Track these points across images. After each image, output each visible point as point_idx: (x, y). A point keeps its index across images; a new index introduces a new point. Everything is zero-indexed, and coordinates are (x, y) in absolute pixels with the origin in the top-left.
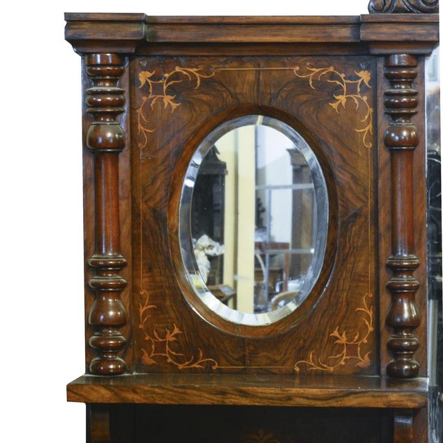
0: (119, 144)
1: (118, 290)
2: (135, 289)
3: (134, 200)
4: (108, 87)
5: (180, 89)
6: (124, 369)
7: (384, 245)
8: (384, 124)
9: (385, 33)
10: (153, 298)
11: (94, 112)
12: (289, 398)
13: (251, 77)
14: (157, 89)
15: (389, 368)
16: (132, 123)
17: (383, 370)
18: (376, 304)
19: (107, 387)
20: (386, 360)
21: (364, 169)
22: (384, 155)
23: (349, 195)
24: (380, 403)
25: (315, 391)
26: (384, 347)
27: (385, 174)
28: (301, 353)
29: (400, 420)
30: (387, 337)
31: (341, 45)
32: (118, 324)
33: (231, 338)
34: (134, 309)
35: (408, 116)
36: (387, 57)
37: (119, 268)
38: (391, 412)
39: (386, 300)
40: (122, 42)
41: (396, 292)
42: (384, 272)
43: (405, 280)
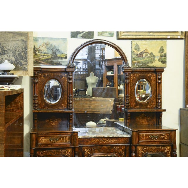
0: (37, 82)
1: (37, 99)
2: (39, 99)
3: (39, 89)
4: (36, 76)
5: (44, 76)
6: (38, 109)
7: (68, 94)
8: (68, 80)
9: (68, 70)
10: (41, 100)
11: (34, 79)
13: (53, 75)
14: (42, 76)
16: (39, 80)
17: (68, 109)
18: (67, 101)
20: (68, 107)
21: (66, 86)
22: (68, 84)
23: (64, 88)
27: (68, 86)
28: (58, 107)
30: (68, 105)
32: (37, 103)
33: (50, 105)
34: (39, 101)
35: (71, 80)
36: (69, 73)
37: (37, 97)
39: (68, 100)
40: (38, 71)
41: (70, 100)
42: (68, 97)
43: (71, 98)
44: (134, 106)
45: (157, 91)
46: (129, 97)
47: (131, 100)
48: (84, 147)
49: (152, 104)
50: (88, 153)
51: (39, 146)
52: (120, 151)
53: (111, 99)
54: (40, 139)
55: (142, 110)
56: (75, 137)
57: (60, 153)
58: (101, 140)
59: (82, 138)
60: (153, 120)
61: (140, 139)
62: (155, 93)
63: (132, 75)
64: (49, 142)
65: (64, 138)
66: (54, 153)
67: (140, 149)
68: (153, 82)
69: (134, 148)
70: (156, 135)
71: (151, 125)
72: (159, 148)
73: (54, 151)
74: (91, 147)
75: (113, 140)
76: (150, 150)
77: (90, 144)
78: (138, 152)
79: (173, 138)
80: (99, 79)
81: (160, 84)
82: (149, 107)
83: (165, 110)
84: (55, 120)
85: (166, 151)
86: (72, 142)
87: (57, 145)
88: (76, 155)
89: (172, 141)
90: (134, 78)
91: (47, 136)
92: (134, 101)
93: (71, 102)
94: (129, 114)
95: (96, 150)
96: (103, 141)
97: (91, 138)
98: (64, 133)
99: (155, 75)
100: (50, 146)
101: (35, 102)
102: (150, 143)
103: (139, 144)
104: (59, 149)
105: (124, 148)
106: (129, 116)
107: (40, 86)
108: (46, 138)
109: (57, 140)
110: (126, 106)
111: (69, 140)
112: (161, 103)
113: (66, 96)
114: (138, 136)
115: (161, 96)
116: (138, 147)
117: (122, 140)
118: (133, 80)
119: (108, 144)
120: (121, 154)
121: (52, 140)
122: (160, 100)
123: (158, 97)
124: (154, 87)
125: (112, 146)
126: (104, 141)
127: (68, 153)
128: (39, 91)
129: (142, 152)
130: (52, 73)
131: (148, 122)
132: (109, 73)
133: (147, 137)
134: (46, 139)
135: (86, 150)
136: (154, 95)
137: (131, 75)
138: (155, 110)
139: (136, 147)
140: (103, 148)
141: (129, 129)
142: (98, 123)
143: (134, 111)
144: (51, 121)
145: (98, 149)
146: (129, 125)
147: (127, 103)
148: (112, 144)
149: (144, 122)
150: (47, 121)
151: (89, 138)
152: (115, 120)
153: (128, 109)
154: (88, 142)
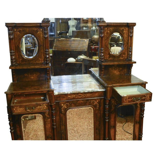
0: (13, 38)
1: (14, 55)
2: (16, 55)
3: (15, 45)
4: (11, 32)
5: (20, 31)
6: (15, 64)
7: (45, 49)
8: (44, 35)
9: (44, 25)
10: (18, 56)
11: (9, 35)
12: (35, 67)
13: (28, 30)
14: (17, 31)
15: (46, 63)
16: (14, 36)
17: (45, 63)
18: (44, 55)
19: (14, 67)
21: (42, 40)
22: (44, 39)
23: (40, 43)
24: (45, 67)
25: (38, 66)
26: (45, 60)
27: (44, 41)
28: (36, 61)
29: (47, 69)
30: (45, 59)
31: (38, 26)
32: (14, 59)
33: (27, 60)
34: (16, 57)
35: (47, 34)
36: (44, 28)
37: (14, 53)
38: (46, 68)
40: (12, 26)
41: (46, 54)
42: (45, 52)
43: (47, 53)
44: (107, 58)
45: (129, 44)
46: (103, 50)
47: (105, 52)
48: (61, 103)
49: (124, 56)
50: (64, 107)
52: (95, 104)
53: (86, 40)
56: (51, 95)
58: (77, 95)
59: (58, 95)
60: (124, 70)
62: (127, 46)
63: (106, 29)
67: (113, 102)
68: (125, 36)
74: (67, 102)
75: (88, 95)
77: (67, 100)
78: (111, 104)
81: (132, 37)
82: (121, 58)
83: (135, 63)
88: (53, 111)
90: (108, 31)
92: (108, 53)
93: (47, 56)
94: (103, 67)
95: (72, 105)
96: (79, 96)
97: (67, 94)
99: (127, 29)
101: (12, 57)
105: (99, 101)
106: (103, 68)
107: (16, 41)
110: (100, 58)
112: (131, 55)
113: (42, 51)
115: (132, 49)
117: (97, 94)
118: (107, 33)
119: (84, 98)
120: (96, 106)
122: (131, 53)
123: (129, 50)
124: (126, 41)
125: (87, 100)
126: (80, 96)
128: (15, 46)
129: (115, 104)
130: (27, 28)
131: (119, 72)
135: (62, 105)
136: (126, 48)
137: (105, 29)
138: (127, 63)
140: (79, 102)
141: (103, 82)
142: (76, 59)
143: (108, 64)
144: (30, 75)
145: (74, 103)
146: (103, 76)
147: (101, 56)
148: (87, 98)
149: (116, 72)
150: (26, 75)
151: (65, 94)
152: (90, 58)
153: (102, 61)
154: (64, 98)
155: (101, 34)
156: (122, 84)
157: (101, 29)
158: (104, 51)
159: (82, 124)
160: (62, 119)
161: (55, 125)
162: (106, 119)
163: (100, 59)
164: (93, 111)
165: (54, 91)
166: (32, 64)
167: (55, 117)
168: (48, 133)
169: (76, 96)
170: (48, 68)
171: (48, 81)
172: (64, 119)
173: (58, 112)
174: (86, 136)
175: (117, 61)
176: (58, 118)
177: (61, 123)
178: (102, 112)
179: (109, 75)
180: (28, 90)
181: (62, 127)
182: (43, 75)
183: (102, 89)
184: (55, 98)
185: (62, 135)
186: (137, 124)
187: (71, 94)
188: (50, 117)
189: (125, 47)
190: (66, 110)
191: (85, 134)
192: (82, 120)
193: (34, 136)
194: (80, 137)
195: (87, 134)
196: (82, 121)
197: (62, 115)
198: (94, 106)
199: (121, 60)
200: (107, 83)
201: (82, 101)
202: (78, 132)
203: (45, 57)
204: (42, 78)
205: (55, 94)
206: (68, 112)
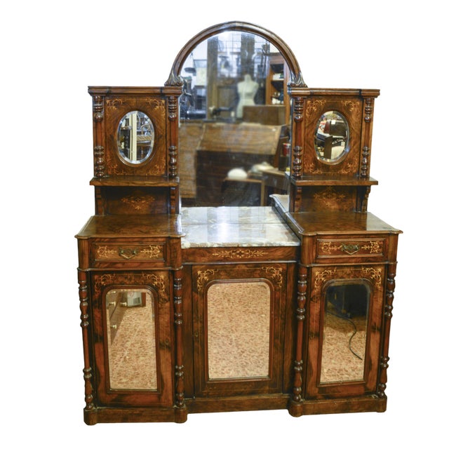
0: (102, 119)
1: (102, 156)
2: (106, 155)
3: (106, 133)
4: (99, 105)
5: (117, 104)
6: (104, 175)
7: (168, 145)
8: (168, 114)
9: (168, 91)
10: (111, 157)
11: (95, 111)
12: (145, 184)
13: (135, 101)
14: (111, 105)
16: (105, 114)
17: (168, 175)
18: (166, 158)
19: (100, 182)
20: (169, 173)
21: (163, 125)
22: (168, 122)
23: (160, 131)
24: (166, 185)
26: (168, 169)
27: (168, 126)
28: (148, 171)
30: (169, 167)
31: (158, 94)
32: (102, 164)
33: (130, 167)
34: (106, 160)
35: (174, 112)
36: (169, 97)
37: (102, 150)
38: (170, 187)
39: (168, 157)
40: (103, 93)
41: (171, 156)
42: (168, 151)
43: (173, 153)
44: (310, 170)
45: (363, 138)
46: (300, 151)
47: (304, 157)
48: (196, 267)
49: (350, 166)
50: (203, 279)
51: (96, 266)
53: (276, 128)
54: (98, 252)
55: (329, 182)
56: (174, 249)
57: (143, 281)
58: (233, 252)
59: (191, 248)
60: (350, 199)
61: (318, 251)
62: (358, 143)
63: (309, 102)
64: (118, 257)
65: (149, 249)
66: (130, 279)
67: (317, 273)
68: (354, 119)
69: (306, 272)
70: (354, 244)
71: (346, 210)
72: (359, 272)
73: (129, 275)
74: (211, 266)
75: (260, 253)
76: (340, 274)
77: (209, 261)
78: (313, 279)
79: (390, 250)
80: (260, 85)
81: (369, 122)
82: (343, 172)
83: (376, 183)
84: (142, 200)
85: (374, 276)
86: (168, 258)
87: (136, 265)
88: (177, 285)
89: (387, 257)
90: (314, 108)
91: (114, 244)
92: (311, 159)
93: (174, 161)
94: (299, 189)
95: (222, 273)
96: (238, 254)
97: (211, 248)
98: (150, 240)
99: (358, 103)
100: (120, 265)
101: (98, 160)
102: (341, 261)
103: (316, 263)
104: (140, 272)
105: (283, 269)
106: (299, 193)
107: (108, 125)
108: (110, 250)
109: (134, 254)
110: (294, 170)
111: (161, 254)
112: (368, 164)
114: (315, 245)
115: (369, 151)
116: (314, 270)
117: (279, 253)
118: (311, 112)
119: (250, 260)
120: (276, 280)
121: (124, 253)
122: (367, 159)
123: (363, 152)
124: (356, 131)
125: (257, 265)
126: (240, 254)
127: (159, 280)
128: (106, 136)
130: (132, 97)
131: (338, 203)
132: (277, 77)
133: (335, 248)
134: (112, 251)
135: (199, 272)
136: (355, 147)
137: (306, 103)
138: (357, 183)
139: (309, 269)
140: (237, 268)
141: (296, 225)
142: (250, 172)
143: (310, 184)
144: (133, 201)
145: (225, 271)
146: (298, 211)
147: (295, 165)
148: (257, 260)
149: (331, 205)
150: (125, 200)
151: (207, 248)
152: (279, 170)
153: (297, 177)
154: (204, 256)
155: (297, 113)
156: (339, 233)
157: (297, 103)
158: (302, 153)
159: (249, 326)
160: (197, 307)
161: (181, 318)
162: (299, 314)
163: (293, 172)
164: (269, 292)
165: (182, 240)
166: (138, 176)
167: (182, 300)
168: (163, 336)
169: (230, 254)
170: (173, 187)
171: (171, 217)
172: (200, 305)
173: (190, 290)
174: (257, 354)
175: (333, 177)
176: (187, 302)
177: (194, 316)
178: (290, 297)
179: (314, 211)
180: (123, 233)
181: (195, 325)
182: (162, 203)
183: (293, 240)
184: (182, 256)
185: (196, 344)
186: (374, 332)
187: (220, 249)
188: (169, 298)
189: (354, 145)
190: (207, 286)
191: (253, 349)
192: (252, 317)
193: (136, 345)
194: (241, 355)
195: (260, 351)
196: (251, 319)
197: (197, 296)
198: (271, 280)
199: (344, 175)
200: (304, 228)
201: (244, 267)
202: (240, 343)
203: (168, 161)
204: (159, 210)
205: (183, 247)
206: (211, 289)
